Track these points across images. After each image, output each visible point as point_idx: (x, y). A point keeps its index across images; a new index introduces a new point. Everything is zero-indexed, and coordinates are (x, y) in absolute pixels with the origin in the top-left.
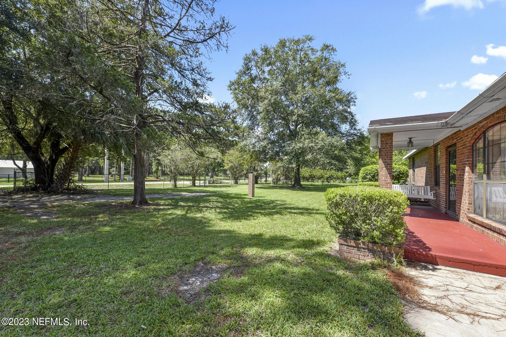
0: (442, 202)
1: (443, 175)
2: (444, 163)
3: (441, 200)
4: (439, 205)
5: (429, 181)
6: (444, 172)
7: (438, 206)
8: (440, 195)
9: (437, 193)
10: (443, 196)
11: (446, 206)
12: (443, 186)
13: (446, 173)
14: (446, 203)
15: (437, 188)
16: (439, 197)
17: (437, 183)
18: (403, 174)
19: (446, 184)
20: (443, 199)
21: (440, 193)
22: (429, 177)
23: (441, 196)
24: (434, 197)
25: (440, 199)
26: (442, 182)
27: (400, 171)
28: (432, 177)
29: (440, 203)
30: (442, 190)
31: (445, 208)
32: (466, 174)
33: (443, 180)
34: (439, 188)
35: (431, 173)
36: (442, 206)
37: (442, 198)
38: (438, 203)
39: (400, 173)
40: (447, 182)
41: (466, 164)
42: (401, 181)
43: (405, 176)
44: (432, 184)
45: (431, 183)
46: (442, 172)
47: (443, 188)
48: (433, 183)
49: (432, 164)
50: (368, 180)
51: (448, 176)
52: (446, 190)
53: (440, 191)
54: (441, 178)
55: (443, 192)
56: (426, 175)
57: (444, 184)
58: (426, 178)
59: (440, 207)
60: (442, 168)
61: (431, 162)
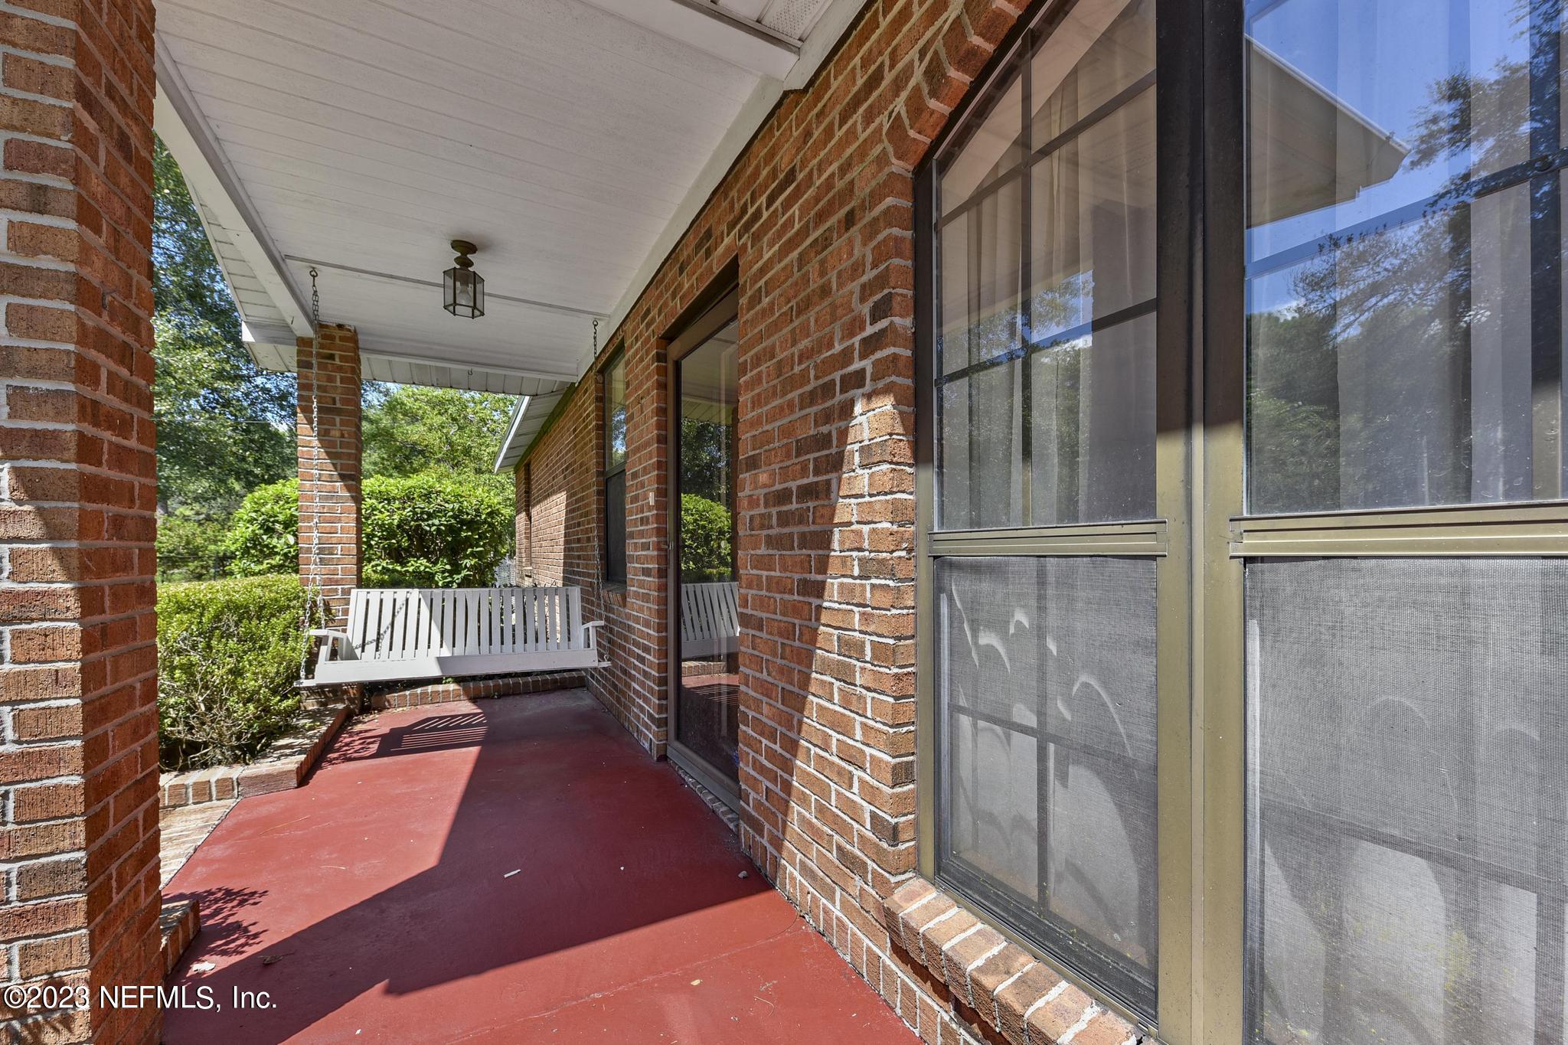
0: (642, 684)
1: (644, 521)
2: (647, 444)
3: (635, 668)
4: (624, 693)
5: (579, 557)
6: (652, 501)
7: (618, 700)
8: (626, 639)
9: (615, 622)
10: (647, 649)
11: (662, 709)
12: (641, 585)
13: (659, 505)
14: (663, 696)
15: (614, 597)
16: (623, 648)
17: (613, 570)
18: (472, 525)
19: (662, 573)
20: (645, 666)
21: (630, 628)
22: (579, 541)
23: (637, 644)
24: (601, 656)
25: (627, 662)
26: (638, 559)
27: (460, 511)
28: (589, 539)
29: (629, 687)
30: (641, 610)
31: (662, 723)
32: (858, 478)
33: (645, 546)
34: (624, 598)
35: (587, 514)
36: (642, 709)
37: (642, 660)
38: (619, 678)
39: (463, 522)
40: (667, 562)
41: (858, 379)
42: (468, 562)
43: (482, 537)
44: (589, 575)
45: (586, 566)
46: (635, 499)
47: (646, 598)
48: (595, 567)
49: (587, 470)
50: (277, 560)
51: (670, 526)
52: (662, 614)
53: (629, 616)
54: (632, 535)
55: (647, 624)
56: (566, 527)
57: (646, 572)
58: (566, 542)
59: (628, 709)
60: (635, 475)
61: (585, 459)
